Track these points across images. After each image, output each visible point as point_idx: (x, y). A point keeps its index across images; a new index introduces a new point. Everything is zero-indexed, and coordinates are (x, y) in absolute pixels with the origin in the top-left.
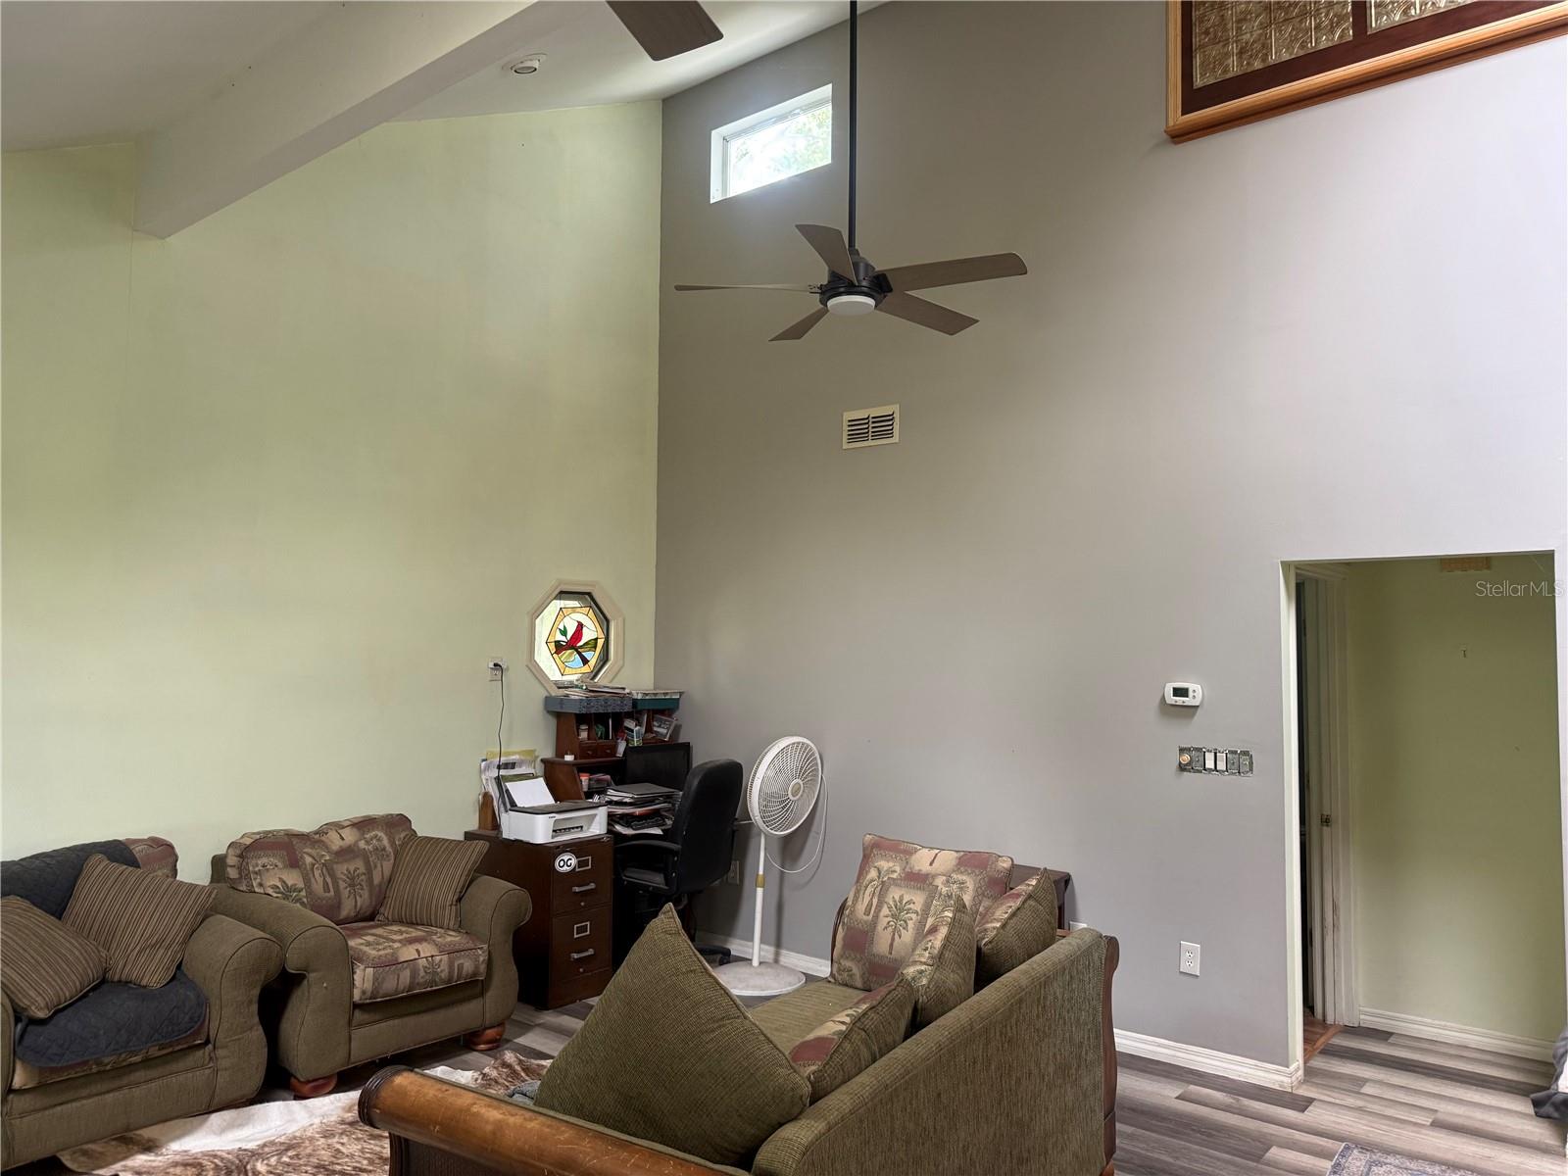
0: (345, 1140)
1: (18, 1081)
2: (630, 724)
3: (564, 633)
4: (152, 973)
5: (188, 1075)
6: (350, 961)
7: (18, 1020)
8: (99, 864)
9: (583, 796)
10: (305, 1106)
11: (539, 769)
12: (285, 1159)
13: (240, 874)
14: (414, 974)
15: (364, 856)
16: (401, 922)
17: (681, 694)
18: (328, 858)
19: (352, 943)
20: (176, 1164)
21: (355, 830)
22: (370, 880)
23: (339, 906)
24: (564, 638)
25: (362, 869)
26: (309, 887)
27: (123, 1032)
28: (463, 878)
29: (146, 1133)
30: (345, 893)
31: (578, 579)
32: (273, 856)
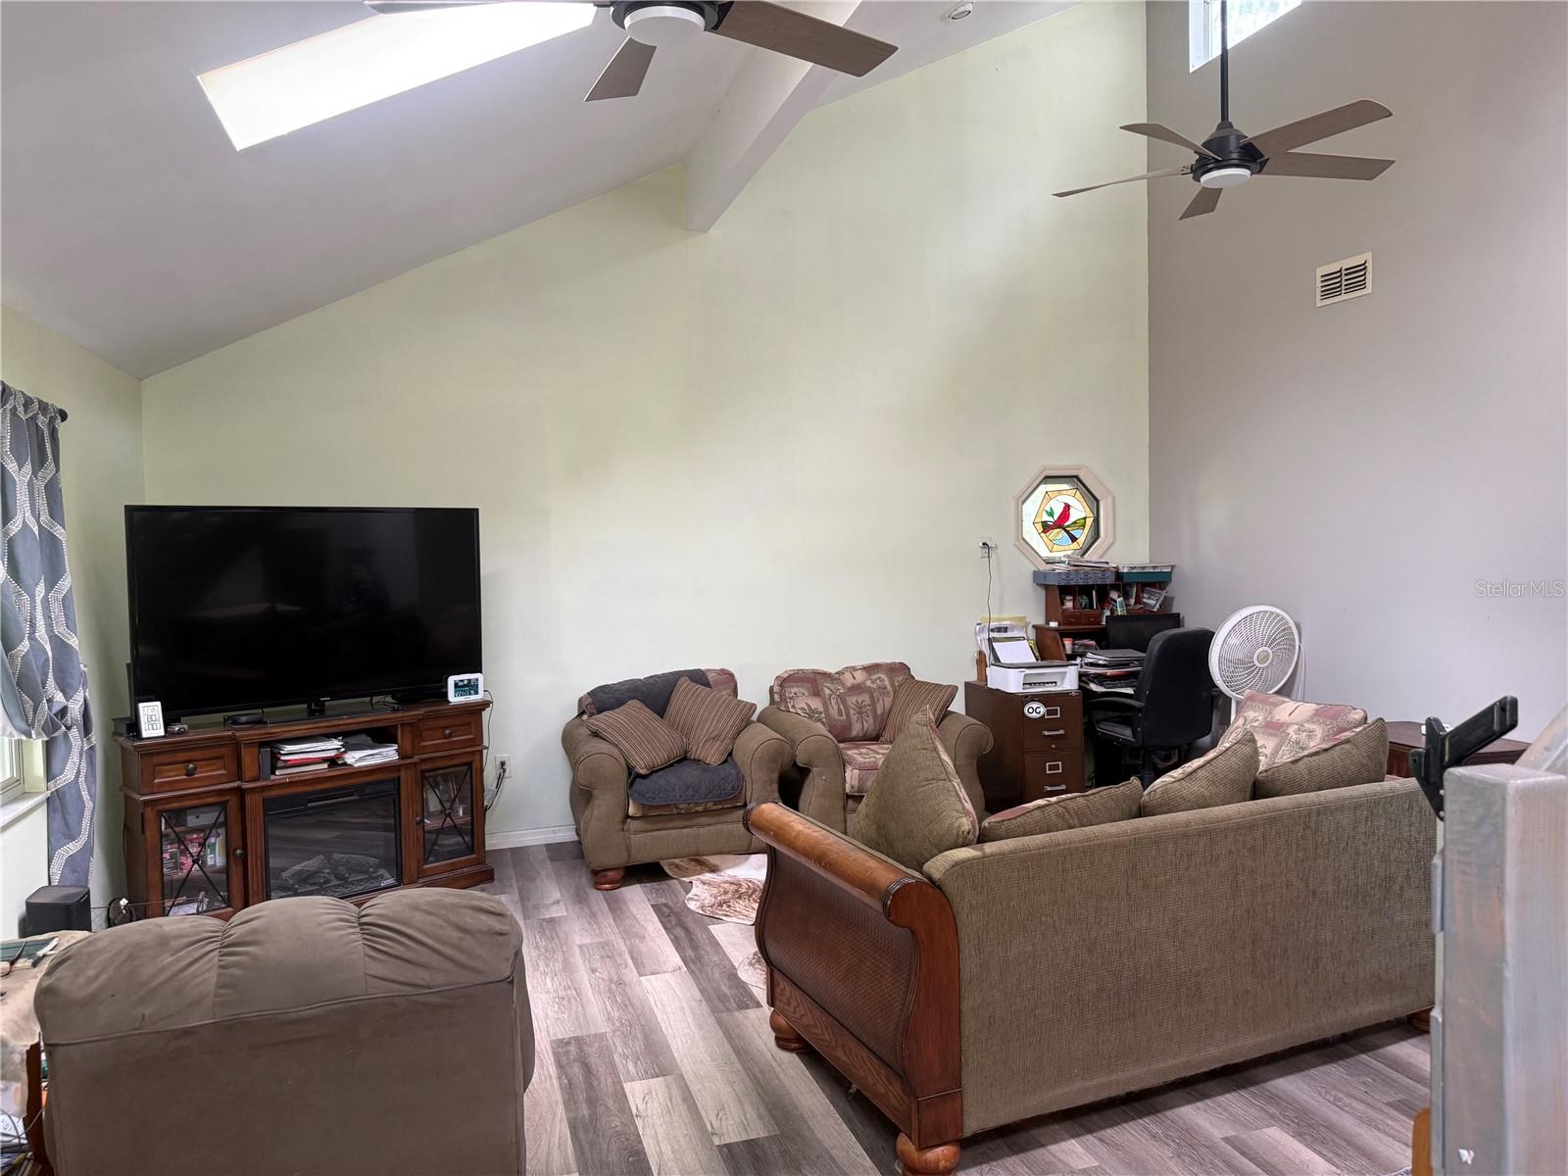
1: (631, 811)
2: (1114, 595)
3: (1051, 514)
4: (712, 755)
5: (733, 826)
6: (844, 763)
7: (630, 774)
8: (685, 683)
9: (1065, 658)
11: (1032, 634)
13: (783, 699)
15: (870, 691)
17: (1173, 567)
18: (842, 691)
19: (849, 753)
20: (726, 882)
21: (864, 672)
22: (874, 710)
23: (849, 727)
24: (1051, 519)
25: (868, 702)
26: (828, 711)
27: (690, 790)
28: (937, 713)
29: (713, 860)
30: (854, 718)
31: (1064, 463)
32: (802, 687)
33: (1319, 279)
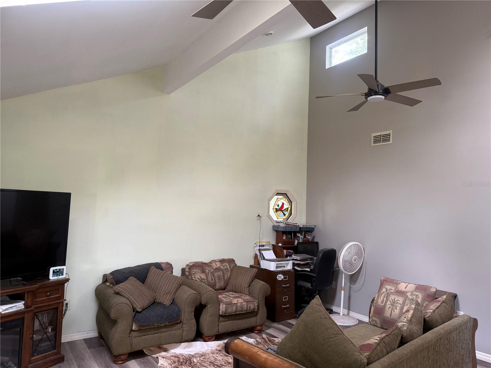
0: (218, 355)
1: (134, 328)
2: (299, 235)
3: (278, 206)
4: (167, 302)
5: (175, 331)
6: (219, 302)
7: (134, 311)
8: (153, 269)
9: (285, 257)
10: (207, 344)
11: (271, 247)
12: (201, 359)
13: (189, 274)
14: (237, 307)
15: (222, 270)
16: (233, 291)
17: (315, 226)
18: (212, 270)
19: (219, 296)
20: (172, 356)
21: (220, 263)
22: (224, 277)
23: (215, 285)
24: (278, 208)
25: (222, 275)
26: (207, 279)
27: (159, 317)
28: (250, 280)
29: (165, 346)
30: (217, 281)
31: (282, 189)
32: (198, 269)
33: (372, 137)
